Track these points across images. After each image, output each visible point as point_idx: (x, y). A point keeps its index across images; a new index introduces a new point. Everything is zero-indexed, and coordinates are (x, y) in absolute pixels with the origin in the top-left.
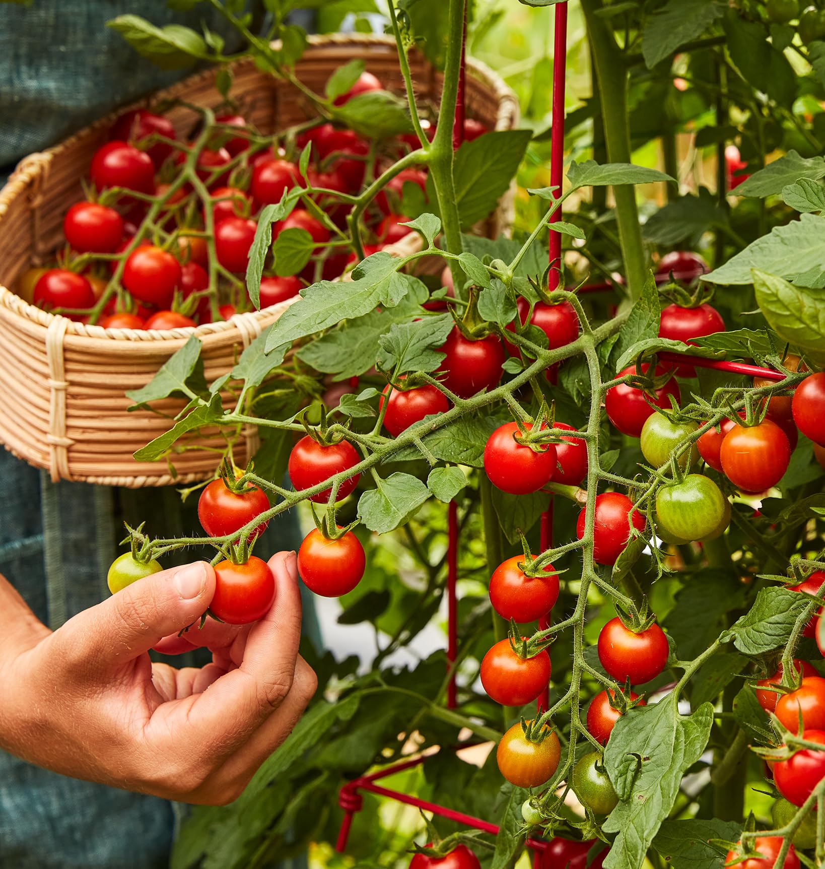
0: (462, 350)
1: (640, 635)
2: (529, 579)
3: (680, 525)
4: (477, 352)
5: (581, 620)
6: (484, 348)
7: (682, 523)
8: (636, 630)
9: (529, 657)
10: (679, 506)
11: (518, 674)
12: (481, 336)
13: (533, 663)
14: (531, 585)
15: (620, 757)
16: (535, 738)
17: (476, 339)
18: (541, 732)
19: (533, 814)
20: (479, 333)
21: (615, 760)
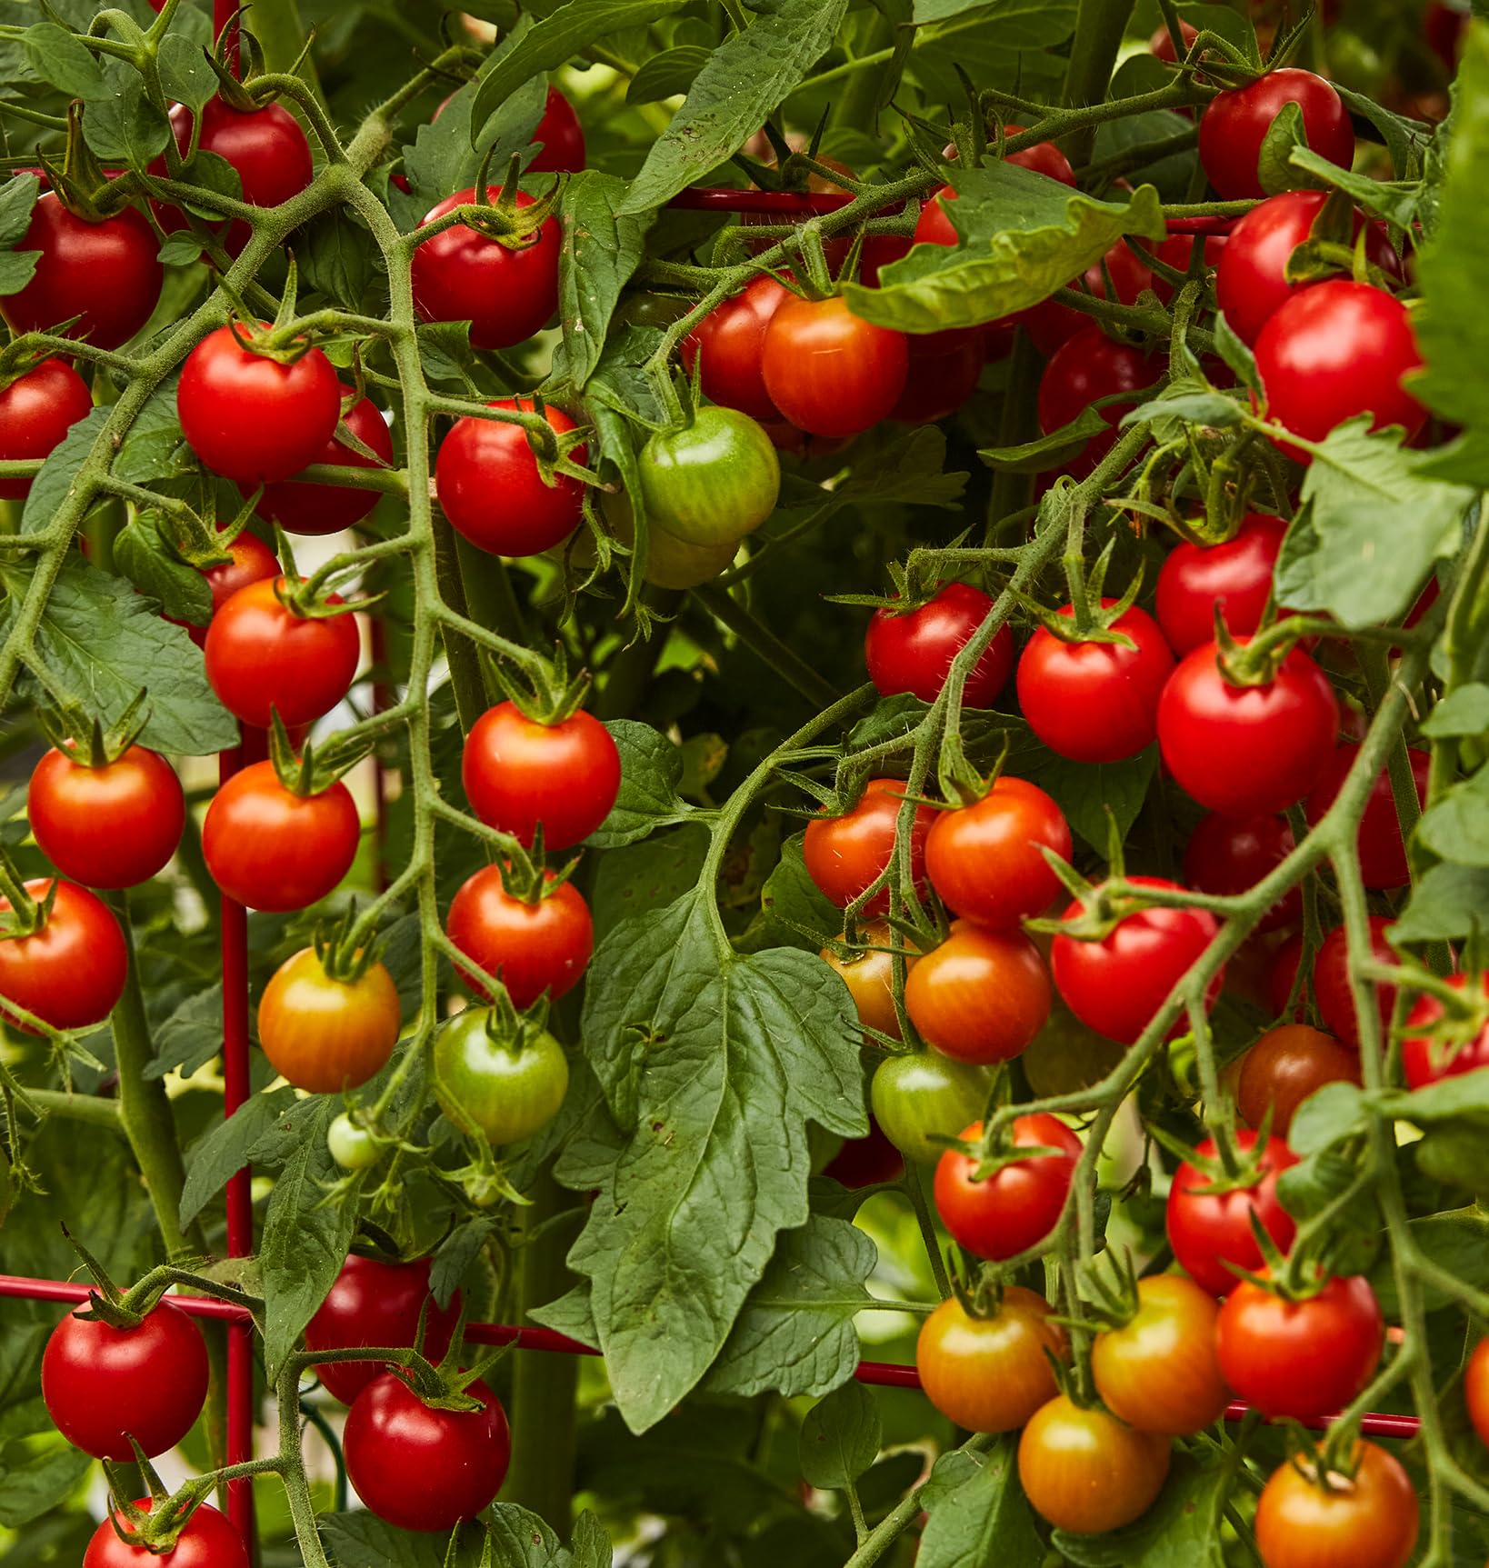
0: (71, 245)
1: (557, 727)
2: (298, 621)
3: (703, 515)
4: (107, 245)
5: (423, 708)
6: (123, 237)
7: (709, 511)
8: (543, 720)
9: (314, 791)
10: (705, 474)
11: (291, 833)
12: (111, 209)
13: (324, 806)
14: (306, 632)
15: (614, 1032)
16: (345, 969)
17: (103, 217)
18: (355, 960)
19: (358, 1143)
20: (107, 204)
21: (604, 1040)
